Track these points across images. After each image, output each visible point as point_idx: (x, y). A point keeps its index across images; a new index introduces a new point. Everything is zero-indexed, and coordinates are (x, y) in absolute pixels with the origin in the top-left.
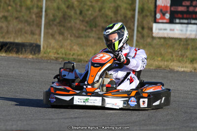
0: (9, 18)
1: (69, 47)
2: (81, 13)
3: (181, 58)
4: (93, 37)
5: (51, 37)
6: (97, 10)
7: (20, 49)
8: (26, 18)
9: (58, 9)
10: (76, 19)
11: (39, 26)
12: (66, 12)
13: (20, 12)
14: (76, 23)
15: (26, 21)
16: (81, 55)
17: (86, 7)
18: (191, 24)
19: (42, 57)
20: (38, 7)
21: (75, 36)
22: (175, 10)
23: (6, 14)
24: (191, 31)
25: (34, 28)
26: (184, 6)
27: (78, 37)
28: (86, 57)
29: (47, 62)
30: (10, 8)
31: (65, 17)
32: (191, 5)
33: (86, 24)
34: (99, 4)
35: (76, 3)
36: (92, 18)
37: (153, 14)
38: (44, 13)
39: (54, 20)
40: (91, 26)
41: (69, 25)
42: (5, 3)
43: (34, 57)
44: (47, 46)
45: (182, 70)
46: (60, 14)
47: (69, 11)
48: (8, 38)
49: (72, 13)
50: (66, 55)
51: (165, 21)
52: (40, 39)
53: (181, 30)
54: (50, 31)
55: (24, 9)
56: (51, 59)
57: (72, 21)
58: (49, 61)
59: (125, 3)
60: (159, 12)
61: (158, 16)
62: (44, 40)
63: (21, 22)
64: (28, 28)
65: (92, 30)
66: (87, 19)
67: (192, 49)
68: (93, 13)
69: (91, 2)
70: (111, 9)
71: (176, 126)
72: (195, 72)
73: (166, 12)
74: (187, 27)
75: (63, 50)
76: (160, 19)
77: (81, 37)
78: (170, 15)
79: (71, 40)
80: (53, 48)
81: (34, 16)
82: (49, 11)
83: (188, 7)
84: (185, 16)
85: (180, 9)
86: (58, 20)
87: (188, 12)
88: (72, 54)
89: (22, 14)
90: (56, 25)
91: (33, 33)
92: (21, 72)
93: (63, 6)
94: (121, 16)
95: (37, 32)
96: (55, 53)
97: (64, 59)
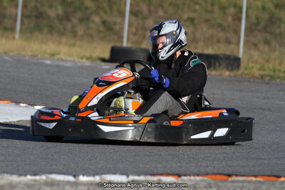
0: (196, 22)
7: (213, 63)
8: (219, 21)
9: (264, 8)
11: (237, 32)
13: (212, 12)
15: (220, 25)
19: (242, 74)
20: (235, 6)
23: (192, 15)
25: (230, 35)
29: (250, 81)
30: (197, 7)
31: (272, 20)
41: (278, 31)
43: (232, 74)
44: (248, 60)
46: (266, 16)
48: (195, 48)
50: (274, 71)
52: (238, 52)
54: (252, 39)
55: (216, 9)
56: (253, 77)
58: (252, 80)
63: (212, 26)
64: (221, 35)
80: (256, 62)
81: (230, 19)
86: (262, 24)
90: (259, 31)
91: (228, 42)
92: (214, 94)
93: (270, 6)
95: (234, 40)
96: (260, 69)
97: (272, 78)
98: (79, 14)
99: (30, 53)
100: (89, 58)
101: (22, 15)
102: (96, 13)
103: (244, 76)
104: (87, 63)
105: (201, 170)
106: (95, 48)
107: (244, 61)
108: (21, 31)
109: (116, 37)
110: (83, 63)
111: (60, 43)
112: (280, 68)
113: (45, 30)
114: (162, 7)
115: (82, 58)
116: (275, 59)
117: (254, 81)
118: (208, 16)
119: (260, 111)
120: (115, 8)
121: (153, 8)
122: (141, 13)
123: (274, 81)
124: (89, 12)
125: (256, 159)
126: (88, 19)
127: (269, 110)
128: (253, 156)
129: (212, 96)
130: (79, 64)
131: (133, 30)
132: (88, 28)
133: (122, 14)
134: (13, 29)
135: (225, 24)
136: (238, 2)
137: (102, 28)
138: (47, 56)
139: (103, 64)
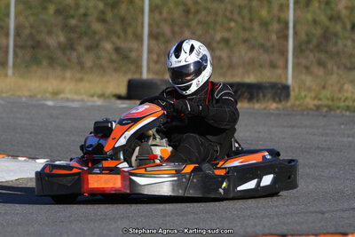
0: (232, 42)
2: (353, 27)
5: (304, 71)
7: (255, 94)
8: (260, 40)
9: (315, 22)
10: (346, 38)
11: (284, 53)
12: (328, 28)
13: (251, 30)
14: (345, 46)
15: (262, 46)
19: (293, 106)
20: (279, 21)
21: (346, 67)
23: (226, 35)
25: (275, 57)
27: (351, 69)
29: (302, 115)
30: (232, 24)
31: (327, 36)
35: (344, 12)
38: (291, 32)
39: (309, 42)
41: (334, 49)
42: (225, 16)
43: (280, 106)
44: (300, 88)
46: (318, 32)
47: (333, 24)
48: (233, 76)
49: (338, 28)
50: (333, 100)
52: (287, 78)
54: (304, 61)
55: (256, 26)
56: (307, 109)
57: (340, 42)
58: (305, 113)
62: (293, 77)
63: (253, 47)
64: (265, 57)
75: (327, 93)
79: (338, 74)
80: (309, 89)
81: (274, 37)
82: (298, 27)
86: (315, 42)
88: (343, 99)
89: (255, 34)
90: (311, 51)
91: (273, 66)
92: (259, 132)
93: (323, 18)
95: (280, 63)
96: (315, 98)
97: (330, 108)
98: (85, 41)
99: (26, 94)
100: (102, 96)
101: (16, 46)
102: (107, 38)
103: (295, 109)
104: (99, 102)
105: (248, 230)
106: (108, 82)
107: (294, 90)
108: (14, 65)
109: (133, 67)
110: (94, 102)
111: (63, 79)
112: (340, 96)
113: (45, 63)
114: (189, 26)
115: (92, 96)
116: (332, 85)
117: (308, 114)
118: (246, 35)
119: (318, 151)
120: (130, 31)
121: (177, 29)
122: (163, 35)
123: (332, 113)
124: (97, 37)
125: (316, 212)
126: (97, 46)
127: (329, 149)
128: (311, 209)
129: (257, 135)
130: (89, 104)
131: (155, 57)
132: (99, 58)
133: (139, 38)
134: (4, 64)
135: (268, 44)
136: (282, 16)
137: (114, 57)
138: (48, 95)
139: (119, 102)
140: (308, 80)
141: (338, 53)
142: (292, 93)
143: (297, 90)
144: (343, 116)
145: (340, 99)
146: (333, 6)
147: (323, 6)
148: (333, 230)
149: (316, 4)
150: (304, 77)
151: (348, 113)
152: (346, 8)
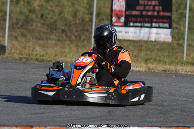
1: (31, 49)
2: (42, 16)
3: (135, 59)
4: (54, 39)
5: (14, 39)
6: (57, 14)
10: (38, 22)
12: (28, 16)
14: (37, 26)
16: (43, 56)
17: (47, 11)
18: (144, 27)
21: (37, 38)
22: (129, 14)
24: (144, 33)
26: (138, 10)
27: (40, 39)
28: (48, 58)
32: (144, 10)
33: (46, 27)
34: (59, 8)
35: (37, 7)
36: (52, 21)
37: (109, 18)
38: (8, 17)
39: (17, 23)
40: (51, 29)
45: (137, 69)
47: (31, 14)
49: (34, 16)
51: (120, 24)
53: (135, 33)
57: (34, 24)
59: (83, 7)
60: (114, 16)
61: (114, 19)
62: (8, 42)
65: (52, 33)
66: (47, 22)
67: (146, 50)
68: (54, 17)
69: (51, 6)
70: (70, 12)
71: (135, 121)
72: (149, 71)
73: (121, 16)
74: (140, 30)
75: (27, 51)
76: (116, 22)
77: (42, 39)
78: (125, 18)
79: (32, 41)
82: (12, 15)
83: (141, 11)
84: (139, 19)
85: (134, 13)
87: (141, 16)
88: (35, 54)
94: (79, 19)
140: (16, 44)
141: (33, 30)
142: (7, 50)
143: (10, 49)
144: (34, 64)
145: (33, 54)
146: (31, 4)
147: (26, 4)
148: (25, 124)
149: (22, 3)
150: (14, 42)
151: (37, 63)
152: (38, 5)
